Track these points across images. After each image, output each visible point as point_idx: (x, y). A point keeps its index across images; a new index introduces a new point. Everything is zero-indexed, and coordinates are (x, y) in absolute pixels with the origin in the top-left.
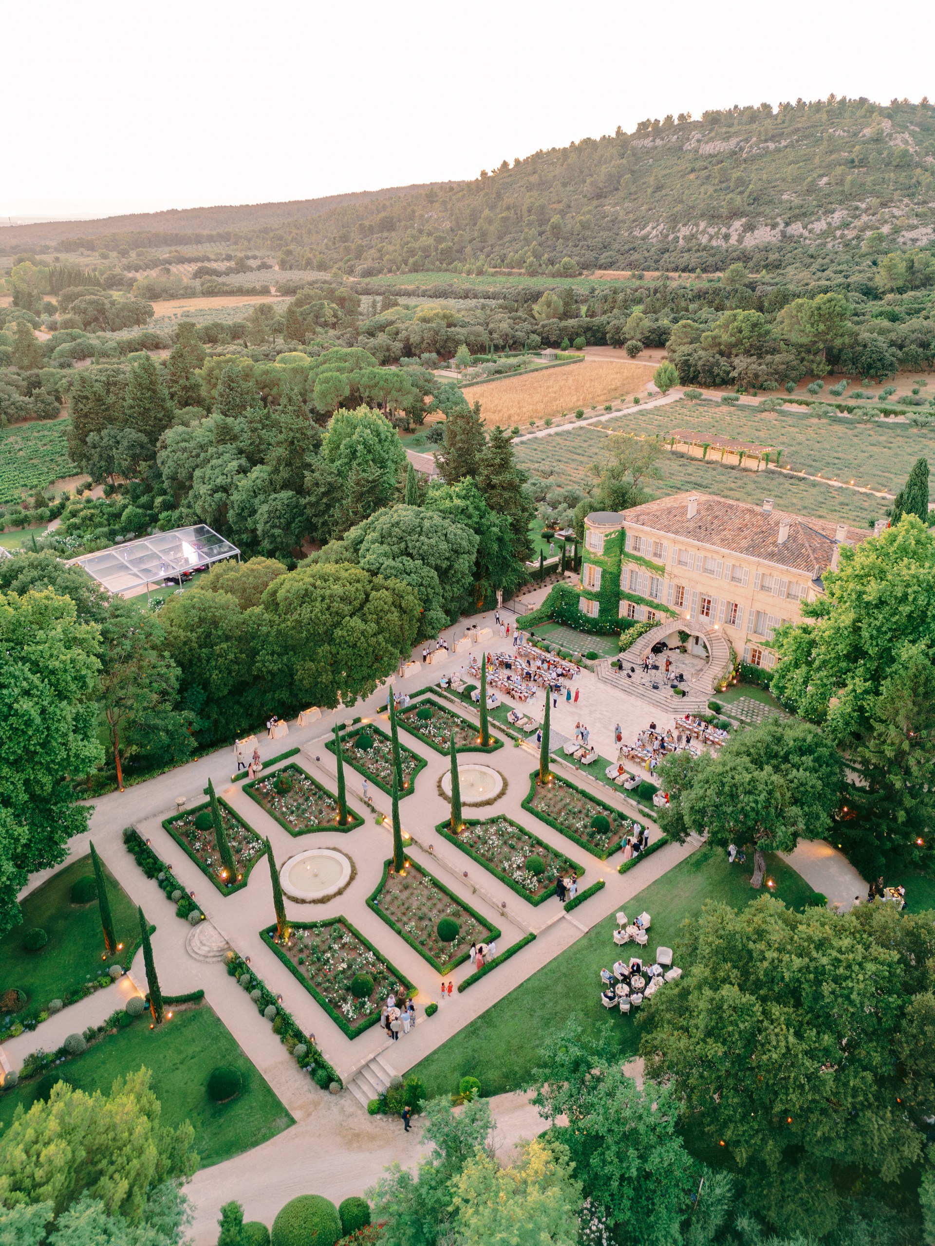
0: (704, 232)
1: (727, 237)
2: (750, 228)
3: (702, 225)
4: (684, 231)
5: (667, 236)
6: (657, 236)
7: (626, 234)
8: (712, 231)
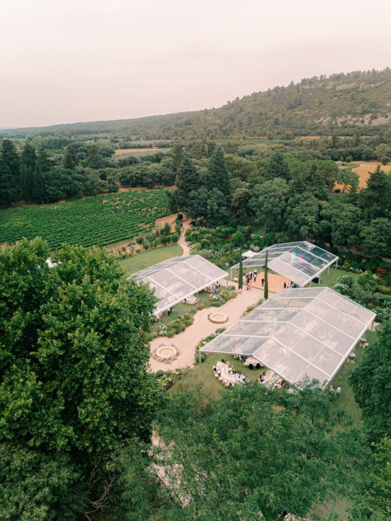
0: (350, 120)
1: (363, 122)
2: (374, 118)
3: (349, 117)
4: (340, 120)
5: (331, 122)
6: (326, 122)
7: (311, 122)
8: (355, 119)
